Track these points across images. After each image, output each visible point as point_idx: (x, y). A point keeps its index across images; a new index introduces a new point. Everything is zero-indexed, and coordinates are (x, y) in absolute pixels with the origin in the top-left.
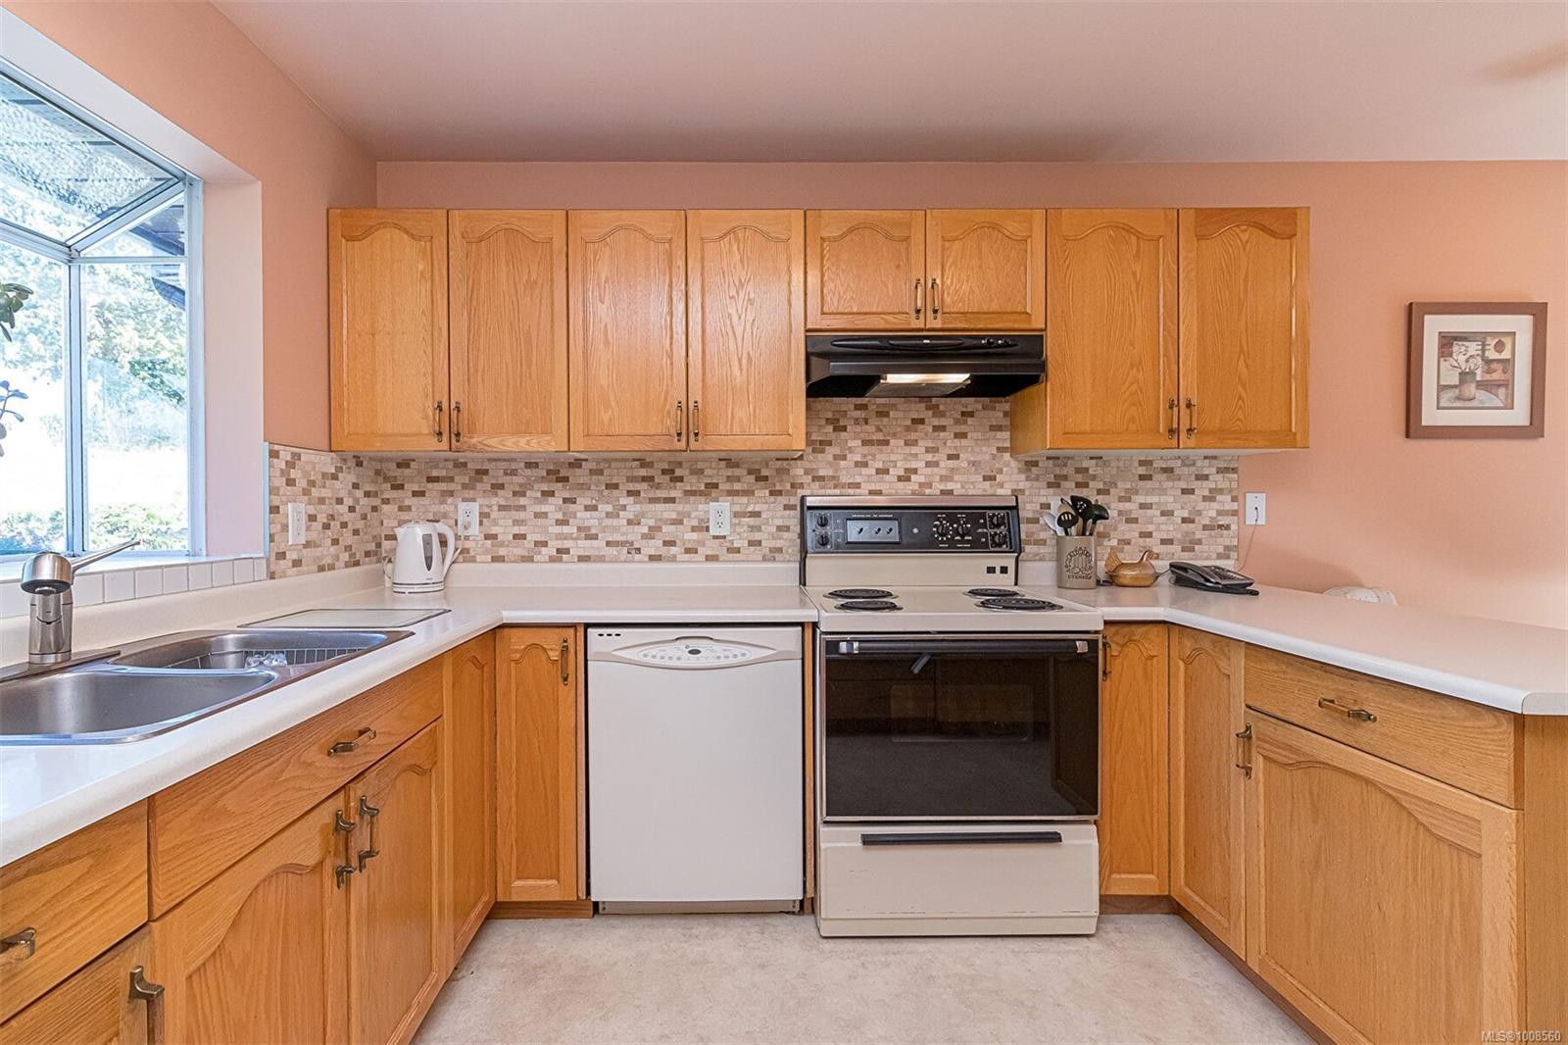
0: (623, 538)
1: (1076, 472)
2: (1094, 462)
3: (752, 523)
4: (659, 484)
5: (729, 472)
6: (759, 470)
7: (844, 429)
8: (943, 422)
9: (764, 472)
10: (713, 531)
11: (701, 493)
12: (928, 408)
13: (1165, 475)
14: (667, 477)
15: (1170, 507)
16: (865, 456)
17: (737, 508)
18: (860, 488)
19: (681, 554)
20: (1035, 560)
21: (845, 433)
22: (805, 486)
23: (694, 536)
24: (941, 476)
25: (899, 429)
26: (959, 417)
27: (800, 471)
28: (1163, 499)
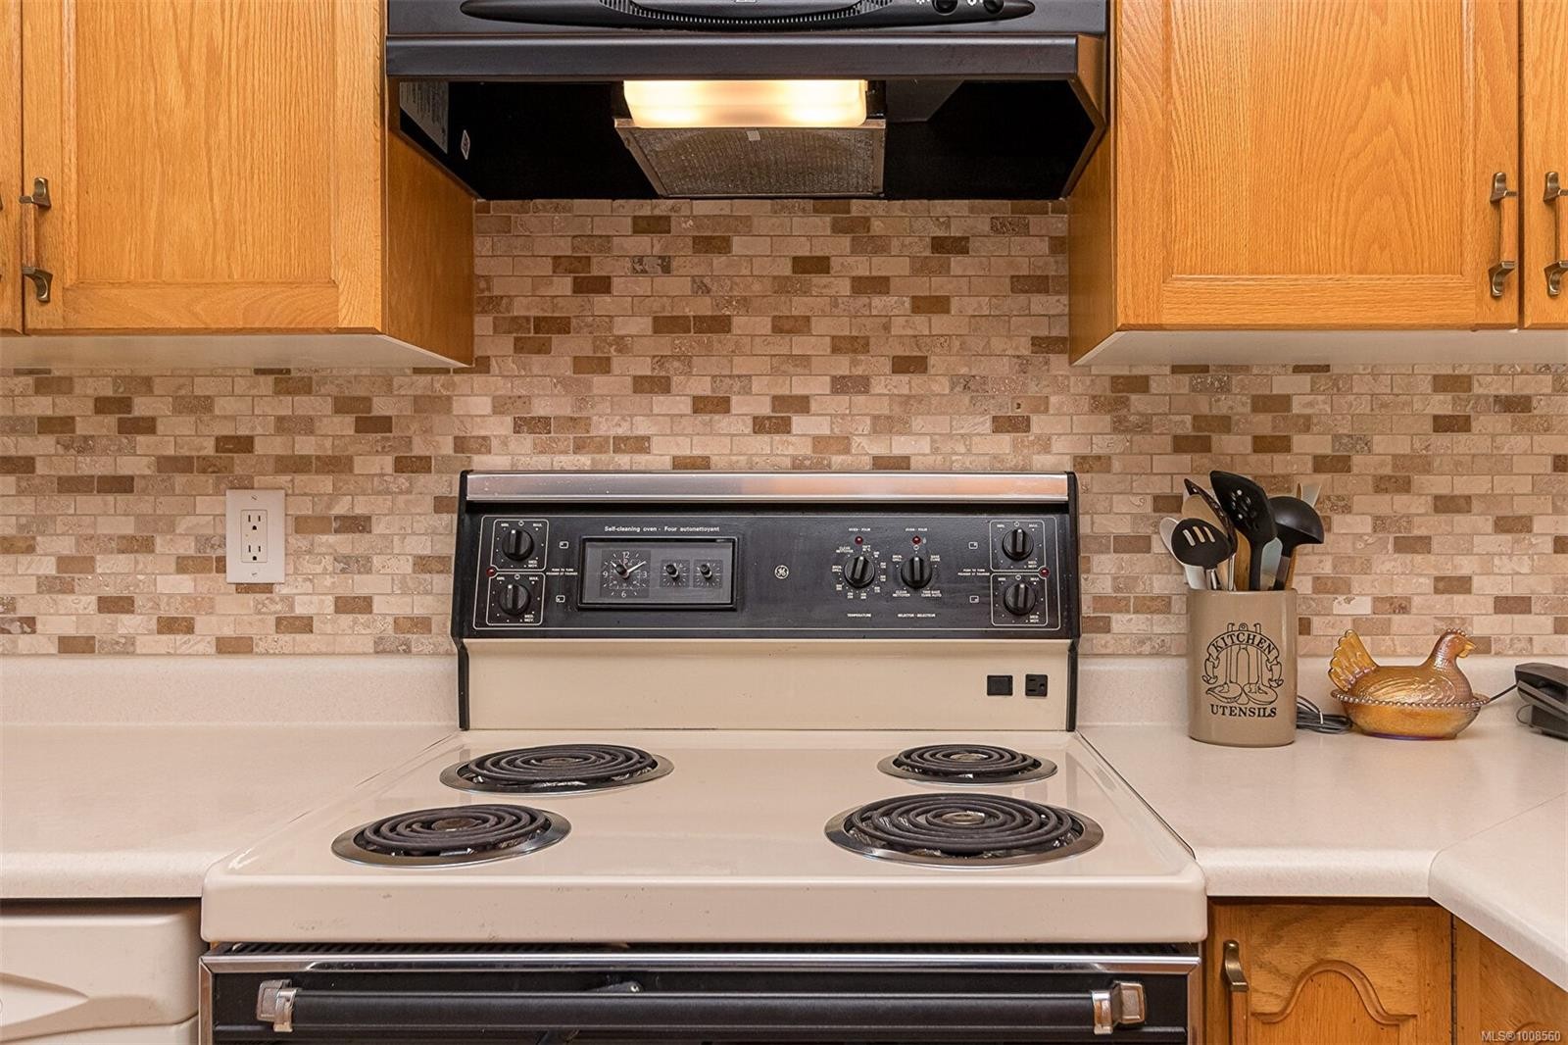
1: (1255, 409)
2: (1305, 379)
3: (345, 550)
4: (86, 438)
5: (285, 406)
6: (367, 401)
7: (603, 285)
8: (881, 266)
9: (381, 407)
10: (239, 570)
11: (206, 466)
12: (838, 229)
13: (1508, 417)
14: (111, 420)
15: (1521, 508)
16: (660, 360)
17: (305, 508)
18: (647, 451)
19: (150, 633)
20: (1139, 655)
21: (607, 299)
22: (495, 443)
23: (185, 584)
24: (876, 418)
25: (757, 287)
26: (928, 253)
27: (482, 405)
28: (1503, 484)
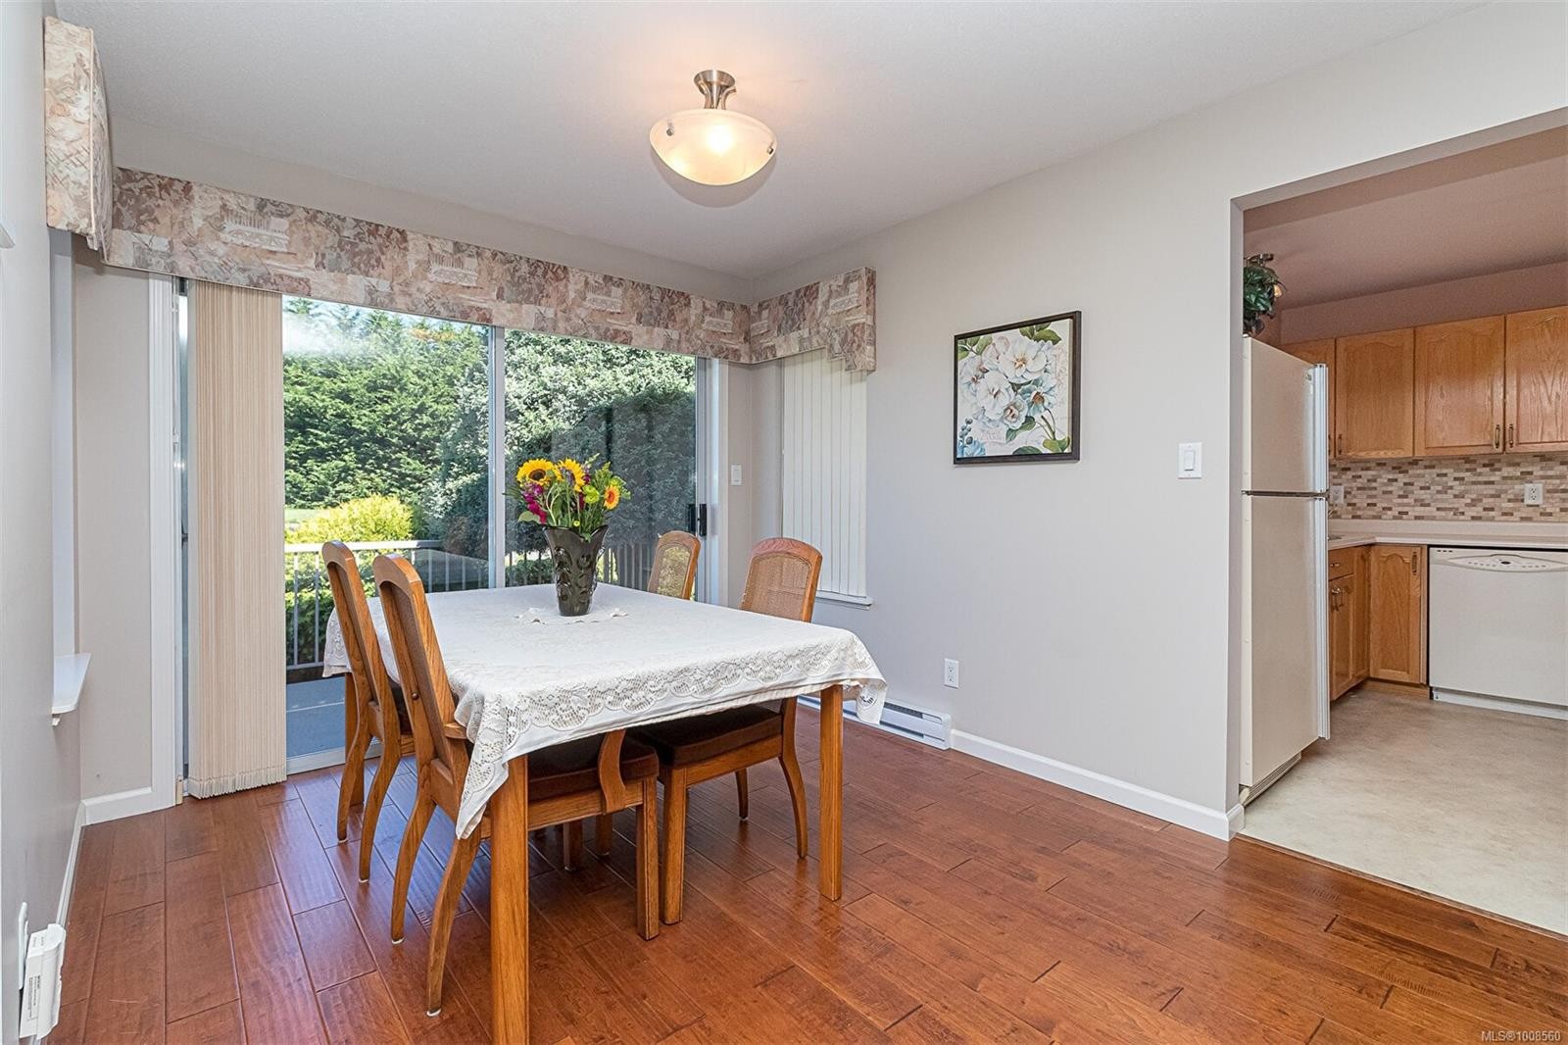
0: (1451, 506)
3: (1563, 497)
4: (1480, 473)
5: (1544, 464)
10: (1528, 501)
11: (1517, 478)
14: (1488, 468)
17: (1550, 487)
19: (1499, 516)
23: (1511, 505)
